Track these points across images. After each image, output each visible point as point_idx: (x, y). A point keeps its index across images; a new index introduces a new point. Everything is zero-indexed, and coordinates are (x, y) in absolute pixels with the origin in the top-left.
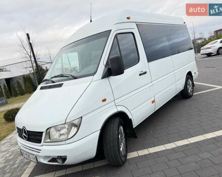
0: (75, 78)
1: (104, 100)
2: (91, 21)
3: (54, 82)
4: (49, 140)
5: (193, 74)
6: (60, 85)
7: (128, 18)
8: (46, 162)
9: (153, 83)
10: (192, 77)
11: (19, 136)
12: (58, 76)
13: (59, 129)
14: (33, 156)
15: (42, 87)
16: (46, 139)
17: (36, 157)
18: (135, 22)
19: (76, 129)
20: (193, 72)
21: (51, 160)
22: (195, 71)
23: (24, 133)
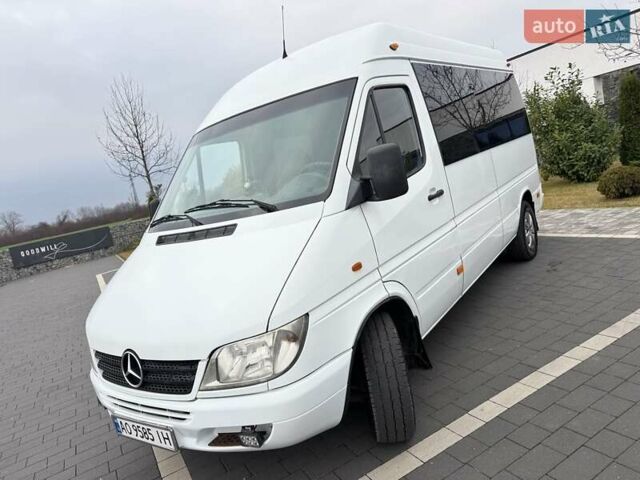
0: (268, 209)
1: (357, 267)
2: (285, 55)
4: (215, 383)
5: (534, 199)
6: (228, 231)
7: (393, 48)
8: (203, 446)
9: (458, 220)
10: (532, 204)
11: (104, 376)
12: (212, 206)
13: (245, 351)
14: (164, 432)
15: (160, 237)
16: (208, 381)
17: (173, 434)
18: (409, 59)
19: (294, 347)
20: (533, 194)
21: (217, 439)
22: (537, 191)
23: (132, 368)
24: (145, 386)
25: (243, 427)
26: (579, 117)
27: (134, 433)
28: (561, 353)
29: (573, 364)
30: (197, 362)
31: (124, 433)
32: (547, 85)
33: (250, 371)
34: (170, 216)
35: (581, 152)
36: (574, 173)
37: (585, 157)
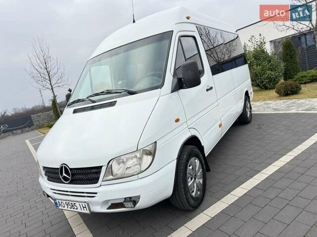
0: (131, 93)
1: (177, 120)
2: (134, 22)
3: (94, 102)
4: (111, 177)
5: (250, 95)
6: (112, 104)
7: (188, 18)
8: (104, 210)
9: (219, 102)
10: (249, 97)
11: (48, 180)
12: (102, 93)
13: (125, 160)
14: (83, 204)
15: (75, 110)
16: (107, 177)
17: (88, 205)
18: (195, 24)
19: (150, 158)
20: (249, 92)
21: (110, 206)
22: (251, 91)
23: (65, 173)
24: (73, 182)
25: (125, 198)
26: (265, 59)
27: (66, 206)
28: (270, 164)
29: (276, 169)
30: (101, 167)
31: (60, 208)
32: (250, 44)
33: (128, 171)
34: (79, 100)
35: (266, 75)
36: (263, 85)
37: (268, 78)
